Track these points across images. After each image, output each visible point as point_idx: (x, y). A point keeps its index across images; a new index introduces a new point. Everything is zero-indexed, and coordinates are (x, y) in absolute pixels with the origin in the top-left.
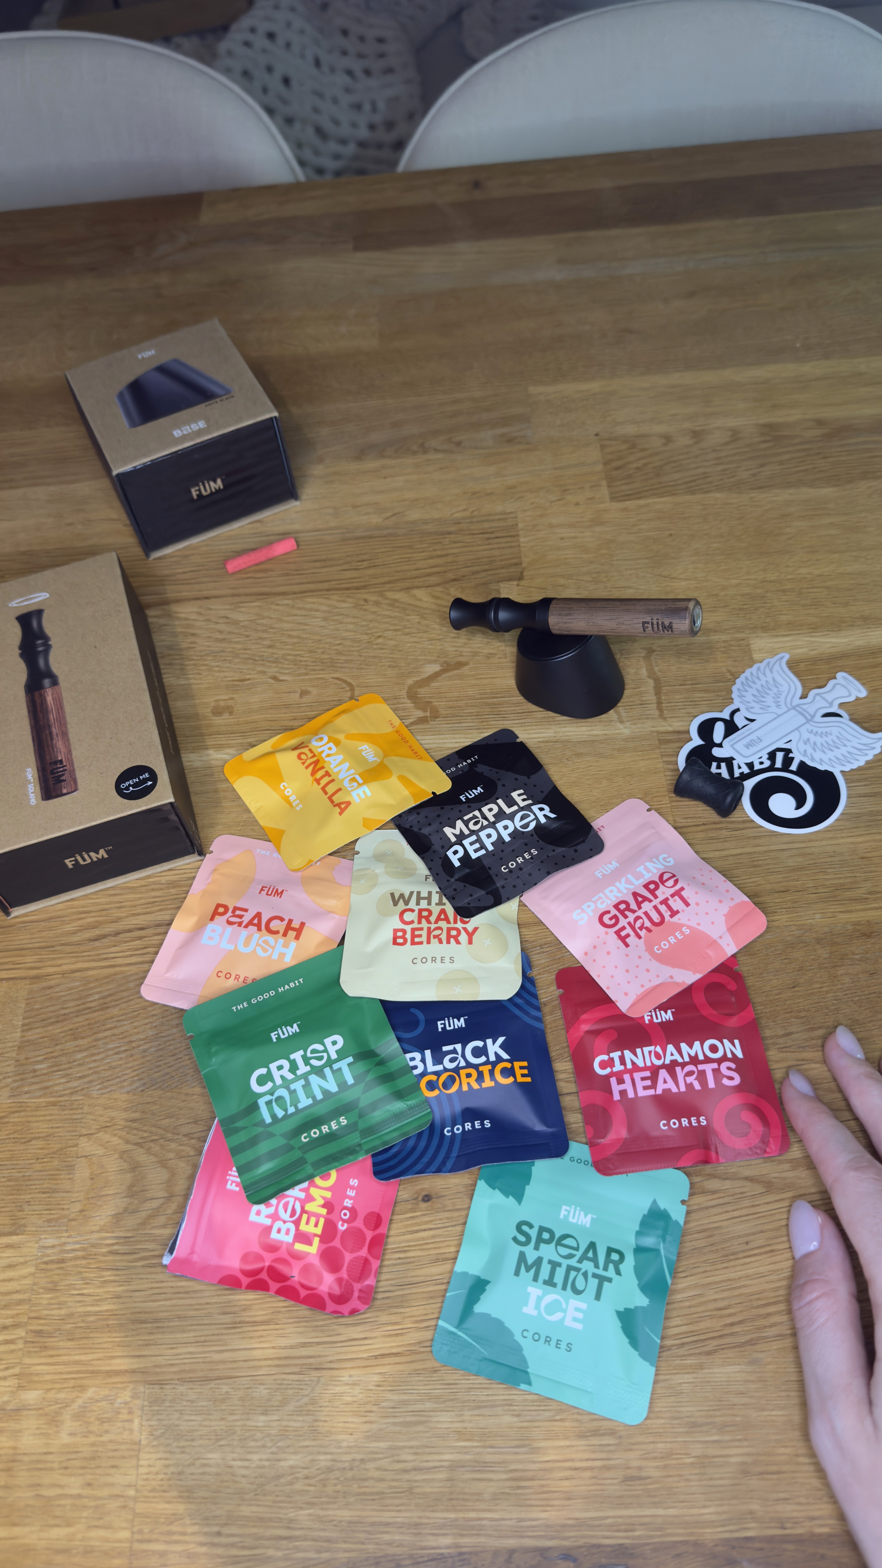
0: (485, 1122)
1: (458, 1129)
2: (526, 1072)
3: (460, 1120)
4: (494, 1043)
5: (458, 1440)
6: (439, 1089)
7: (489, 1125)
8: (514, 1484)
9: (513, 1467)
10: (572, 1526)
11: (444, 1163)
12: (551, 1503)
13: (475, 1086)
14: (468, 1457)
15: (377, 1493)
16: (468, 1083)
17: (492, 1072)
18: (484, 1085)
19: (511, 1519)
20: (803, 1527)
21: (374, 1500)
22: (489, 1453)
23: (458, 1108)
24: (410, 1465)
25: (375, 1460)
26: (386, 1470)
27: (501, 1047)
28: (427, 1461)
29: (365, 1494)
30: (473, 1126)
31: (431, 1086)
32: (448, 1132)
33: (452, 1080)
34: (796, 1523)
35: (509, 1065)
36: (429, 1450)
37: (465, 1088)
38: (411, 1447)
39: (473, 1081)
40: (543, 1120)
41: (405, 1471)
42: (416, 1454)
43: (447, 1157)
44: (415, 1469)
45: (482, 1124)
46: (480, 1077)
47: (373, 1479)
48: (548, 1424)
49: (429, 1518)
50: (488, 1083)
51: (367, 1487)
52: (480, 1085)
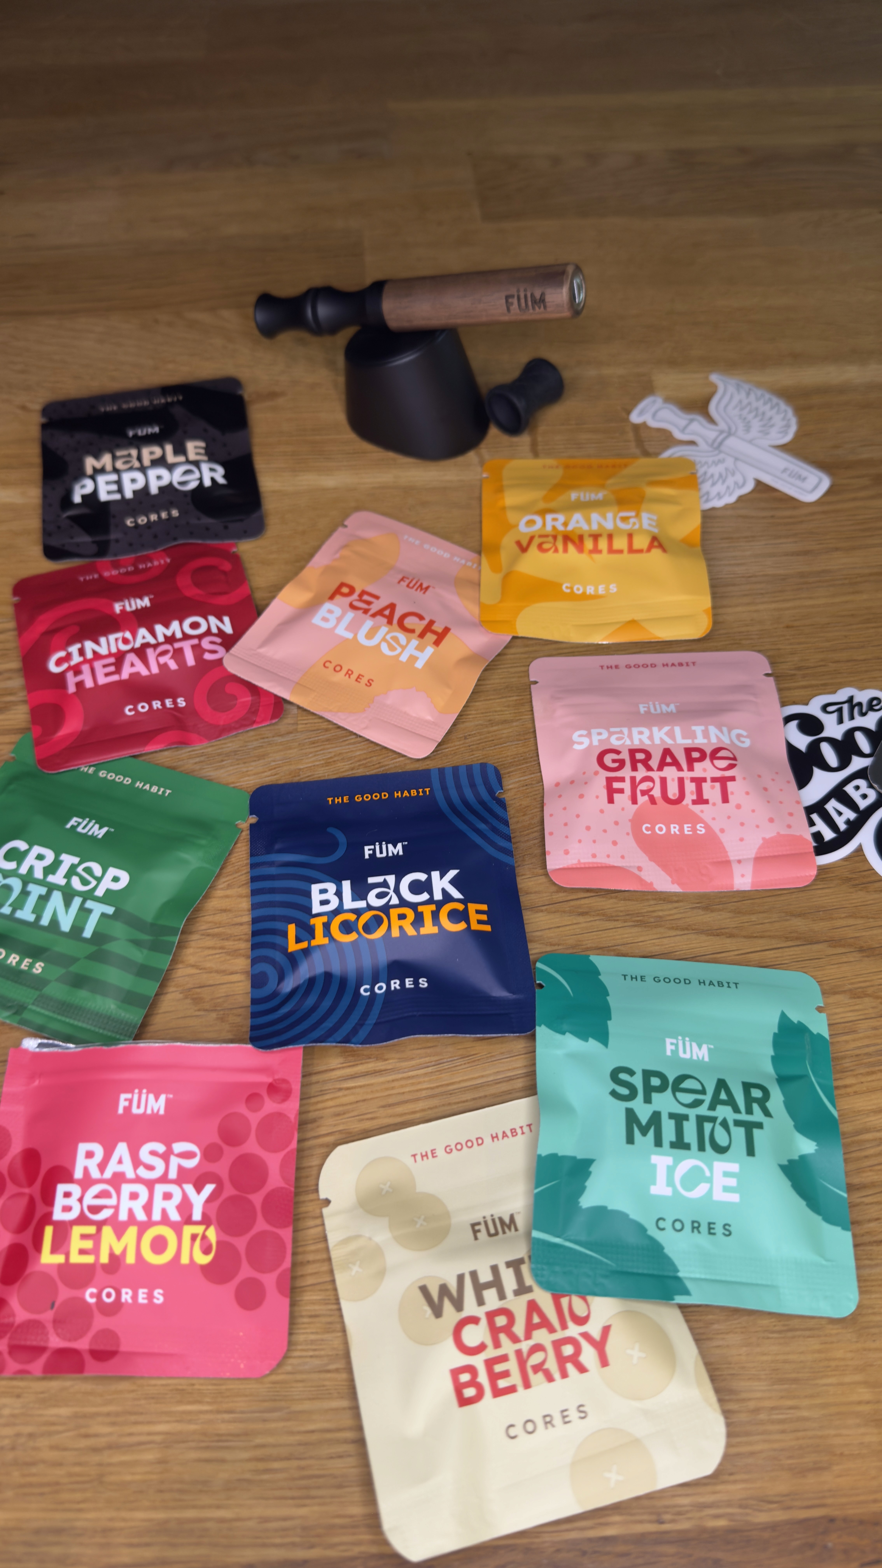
0: (421, 981)
1: (380, 988)
2: (484, 917)
3: (384, 975)
4: (441, 877)
5: (180, 1402)
6: (358, 933)
7: (426, 985)
8: (261, 1466)
9: (259, 1440)
10: (343, 1527)
11: (355, 1031)
12: (313, 1493)
13: (411, 931)
14: (192, 1427)
15: (48, 1484)
16: (401, 928)
17: (435, 915)
18: (423, 931)
19: (249, 1519)
20: (689, 1519)
21: (42, 1494)
22: (223, 1421)
23: (383, 958)
24: (101, 1442)
25: (50, 1434)
26: (65, 1449)
27: (452, 882)
28: (131, 1434)
29: (31, 1485)
30: (402, 984)
31: (347, 927)
32: (366, 991)
33: (378, 921)
34: (679, 1513)
35: (460, 907)
36: (133, 1418)
37: (395, 933)
38: (108, 1414)
39: (407, 925)
40: (505, 982)
41: (95, 1450)
42: (113, 1424)
43: (360, 1024)
44: (110, 1447)
45: (416, 983)
46: (419, 920)
47: (43, 1462)
48: (315, 1376)
49: (124, 1520)
50: (429, 928)
51: (34, 1475)
52: (418, 931)
